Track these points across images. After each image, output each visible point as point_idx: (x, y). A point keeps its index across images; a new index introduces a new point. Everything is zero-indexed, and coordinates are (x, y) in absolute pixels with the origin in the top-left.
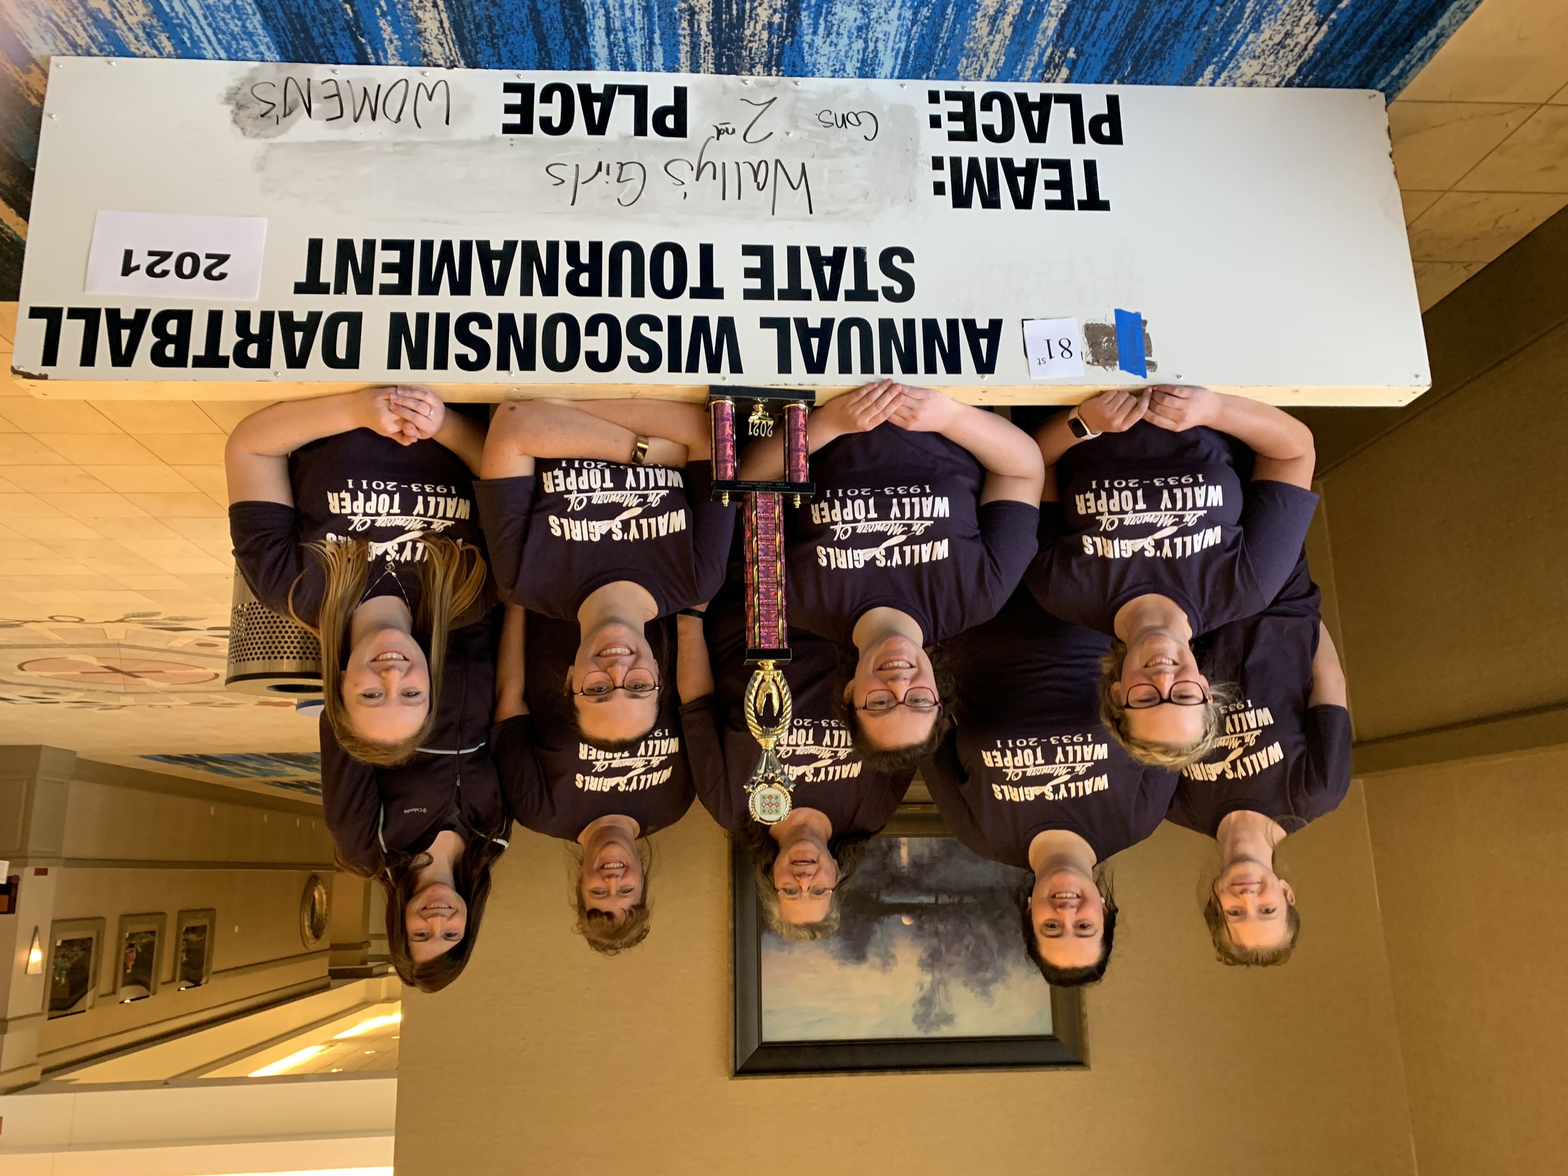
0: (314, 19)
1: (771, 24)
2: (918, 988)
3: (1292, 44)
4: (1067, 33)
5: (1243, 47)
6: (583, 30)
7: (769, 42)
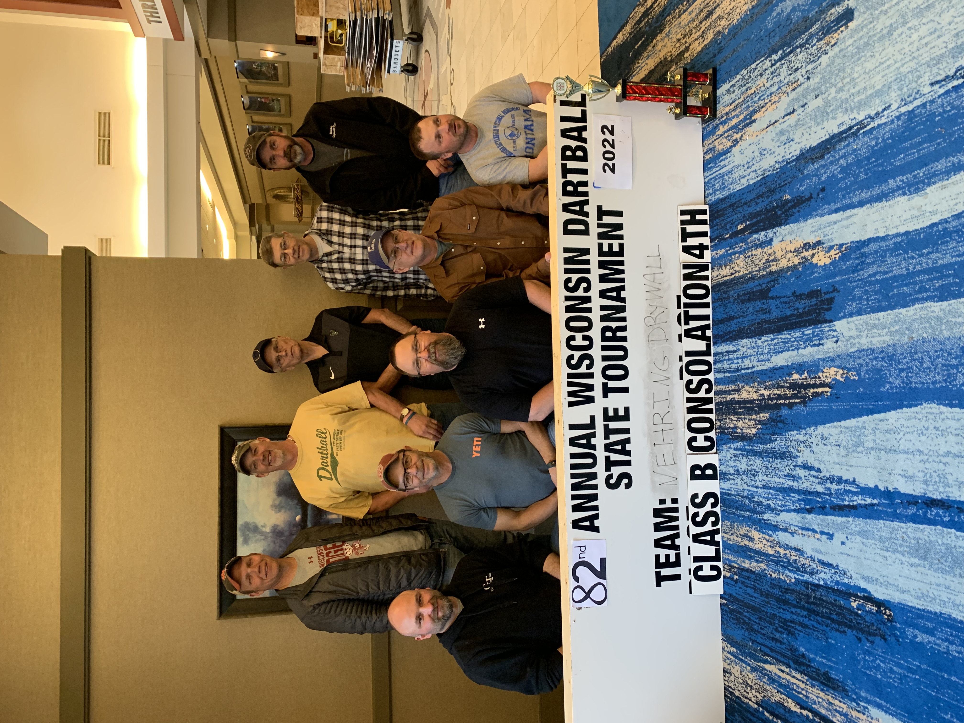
0: (723, 220)
1: (736, 428)
2: (263, 525)
3: (747, 691)
4: (744, 573)
5: (744, 665)
6: (727, 340)
7: (729, 427)
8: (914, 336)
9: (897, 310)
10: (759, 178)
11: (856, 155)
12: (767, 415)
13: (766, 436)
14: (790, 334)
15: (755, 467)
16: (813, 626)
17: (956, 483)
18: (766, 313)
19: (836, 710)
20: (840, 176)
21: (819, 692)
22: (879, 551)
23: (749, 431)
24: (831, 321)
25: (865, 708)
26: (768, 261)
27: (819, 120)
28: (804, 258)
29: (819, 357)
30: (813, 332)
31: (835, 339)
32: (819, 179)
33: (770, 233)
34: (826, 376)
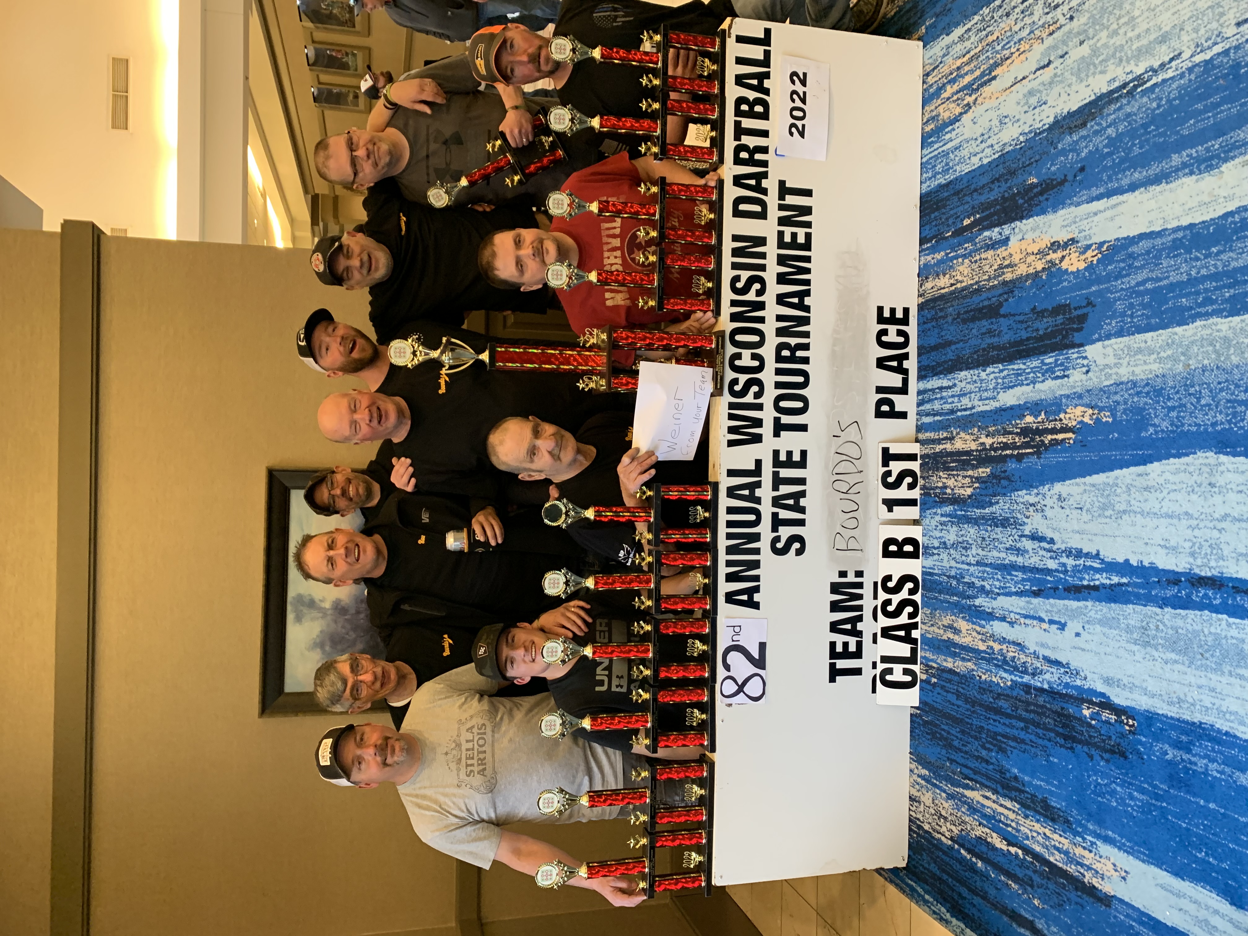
0: (944, 214)
1: (945, 487)
2: (321, 599)
3: (941, 824)
4: (945, 675)
5: (938, 791)
6: (941, 373)
7: (937, 487)
8: (1191, 362)
9: (1170, 330)
10: (997, 156)
11: (1130, 123)
12: (988, 470)
13: (984, 498)
14: (1024, 364)
15: (968, 539)
16: (1031, 741)
17: (1234, 555)
18: (994, 336)
19: (1054, 846)
20: (1106, 150)
21: (1032, 824)
22: (1123, 644)
23: (962, 491)
24: (1082, 345)
25: (1093, 843)
26: (1001, 267)
27: (1083, 75)
28: (1050, 261)
29: (1062, 393)
30: (1056, 360)
31: (1084, 369)
32: (1078, 155)
33: (1006, 229)
34: (1070, 418)
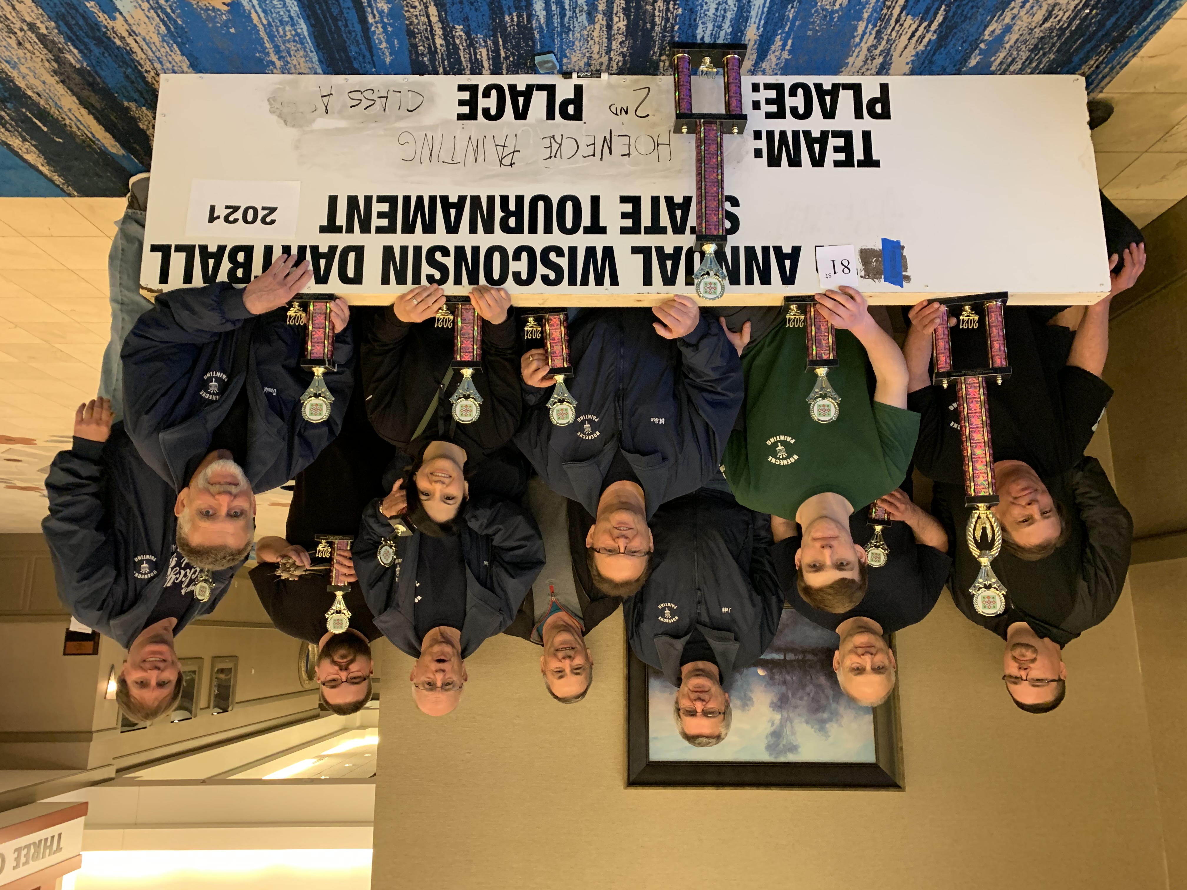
2: (770, 724)
